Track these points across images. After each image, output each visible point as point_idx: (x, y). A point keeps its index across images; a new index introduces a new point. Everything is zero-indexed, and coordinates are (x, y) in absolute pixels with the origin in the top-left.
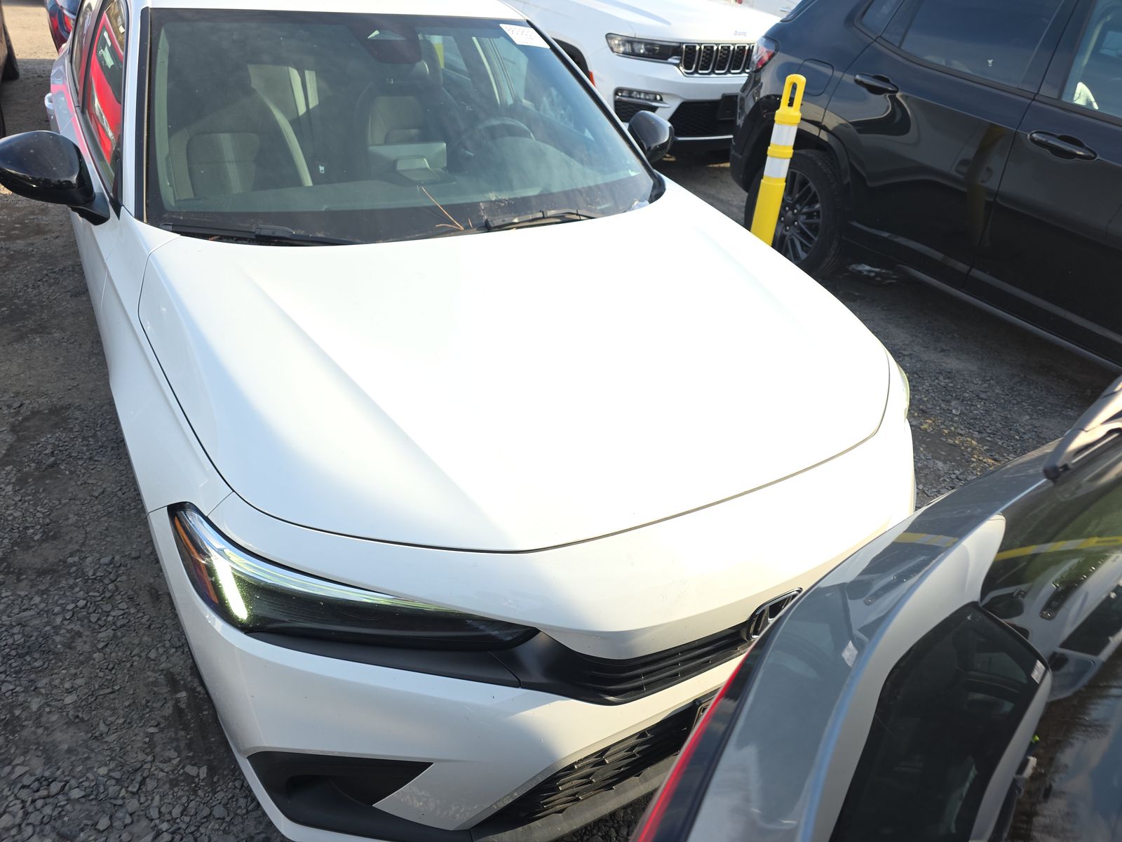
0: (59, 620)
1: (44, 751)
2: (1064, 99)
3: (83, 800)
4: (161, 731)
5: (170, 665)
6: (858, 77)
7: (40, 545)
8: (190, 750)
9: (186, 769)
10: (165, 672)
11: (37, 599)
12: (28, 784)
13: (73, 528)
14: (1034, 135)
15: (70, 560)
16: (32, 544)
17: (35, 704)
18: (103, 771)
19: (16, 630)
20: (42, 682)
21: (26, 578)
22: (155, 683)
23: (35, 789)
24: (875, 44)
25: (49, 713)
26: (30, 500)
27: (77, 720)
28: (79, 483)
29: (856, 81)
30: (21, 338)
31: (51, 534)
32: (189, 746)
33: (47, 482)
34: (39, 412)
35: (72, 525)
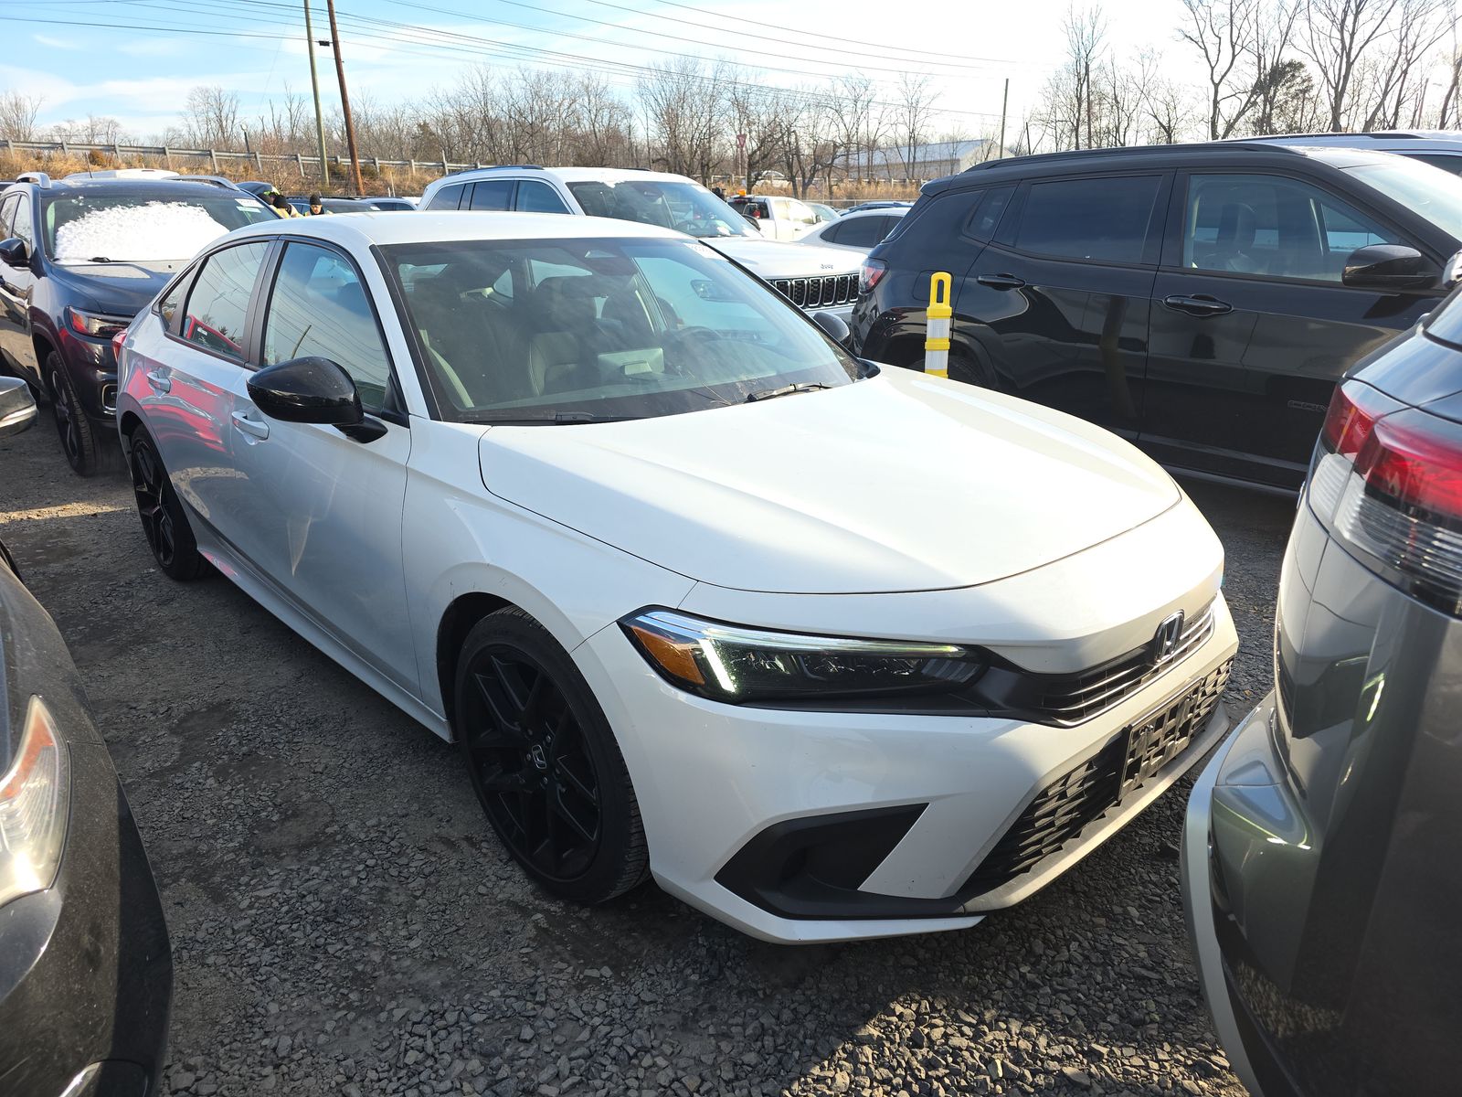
0: (354, 881)
1: (415, 991)
2: (1185, 265)
3: (489, 1021)
4: (536, 949)
5: (506, 895)
6: (980, 279)
7: (283, 824)
8: (578, 959)
9: (585, 973)
10: (506, 902)
11: (316, 869)
12: (419, 1020)
13: (311, 803)
14: (1168, 300)
15: (329, 830)
16: (273, 825)
17: (376, 957)
18: (494, 993)
19: (309, 898)
20: (372, 937)
21: (287, 855)
22: (500, 914)
23: (429, 1023)
24: (989, 248)
25: (398, 960)
26: (244, 788)
27: (435, 959)
28: (291, 764)
29: (979, 282)
30: (122, 651)
31: (291, 813)
32: (575, 954)
33: (253, 768)
34: (194, 712)
35: (309, 801)
